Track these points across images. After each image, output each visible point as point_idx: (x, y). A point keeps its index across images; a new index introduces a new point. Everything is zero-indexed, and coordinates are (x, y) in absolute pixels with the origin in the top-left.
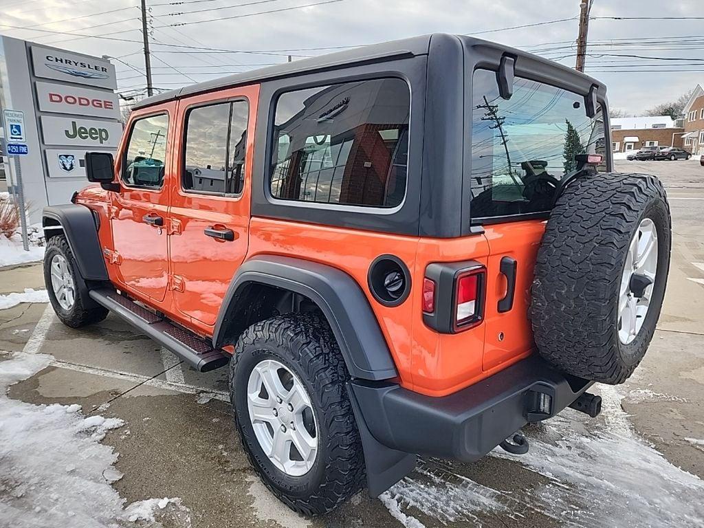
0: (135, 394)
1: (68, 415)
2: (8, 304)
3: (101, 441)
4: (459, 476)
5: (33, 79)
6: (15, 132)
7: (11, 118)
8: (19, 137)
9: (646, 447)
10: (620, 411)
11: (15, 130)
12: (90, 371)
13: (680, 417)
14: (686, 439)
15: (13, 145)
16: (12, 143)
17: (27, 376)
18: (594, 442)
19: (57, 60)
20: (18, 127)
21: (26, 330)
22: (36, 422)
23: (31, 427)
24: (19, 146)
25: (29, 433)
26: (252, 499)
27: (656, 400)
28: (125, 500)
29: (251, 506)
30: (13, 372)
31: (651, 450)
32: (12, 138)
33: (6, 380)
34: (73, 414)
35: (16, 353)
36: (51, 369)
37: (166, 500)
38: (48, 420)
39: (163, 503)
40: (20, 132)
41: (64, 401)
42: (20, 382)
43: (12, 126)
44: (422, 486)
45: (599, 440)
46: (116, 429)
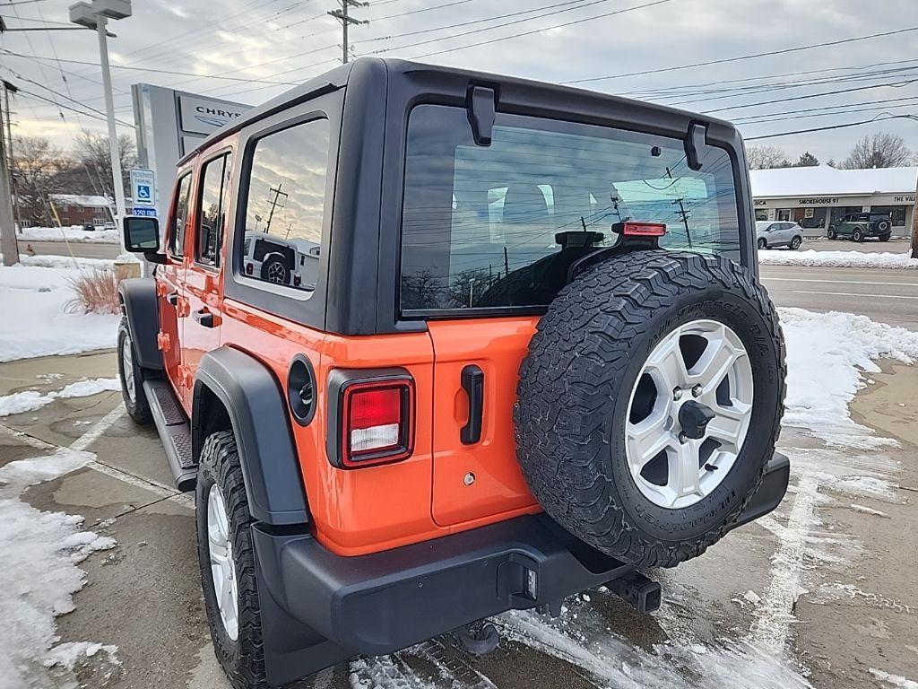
0: (151, 510)
1: (65, 527)
2: (90, 391)
3: (79, 564)
4: (479, 673)
5: (181, 134)
6: (143, 194)
7: (139, 178)
8: (146, 199)
9: (794, 675)
10: (785, 613)
11: (143, 191)
12: (122, 477)
13: (883, 634)
14: (871, 670)
15: (140, 209)
16: (139, 207)
17: (54, 476)
18: (714, 655)
19: (208, 111)
20: (147, 189)
21: (88, 423)
22: (26, 531)
23: (17, 536)
24: (146, 210)
25: (10, 542)
26: (198, 661)
27: (858, 603)
28: (58, 639)
29: (190, 671)
30: (42, 470)
31: (800, 678)
32: (139, 201)
33: (30, 478)
34: (71, 527)
35: (61, 449)
36: (86, 470)
37: (98, 646)
38: (40, 530)
39: (92, 649)
40: (148, 193)
41: (70, 510)
42: (43, 482)
43: (139, 187)
44: (418, 680)
45: (723, 651)
46: (105, 550)
